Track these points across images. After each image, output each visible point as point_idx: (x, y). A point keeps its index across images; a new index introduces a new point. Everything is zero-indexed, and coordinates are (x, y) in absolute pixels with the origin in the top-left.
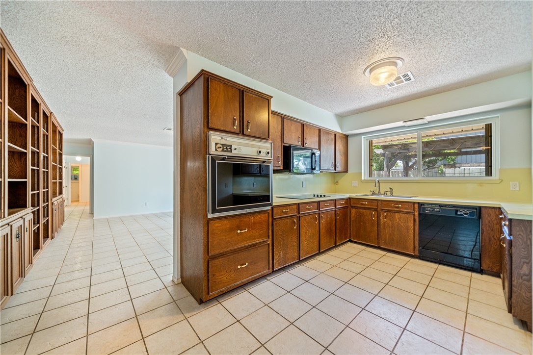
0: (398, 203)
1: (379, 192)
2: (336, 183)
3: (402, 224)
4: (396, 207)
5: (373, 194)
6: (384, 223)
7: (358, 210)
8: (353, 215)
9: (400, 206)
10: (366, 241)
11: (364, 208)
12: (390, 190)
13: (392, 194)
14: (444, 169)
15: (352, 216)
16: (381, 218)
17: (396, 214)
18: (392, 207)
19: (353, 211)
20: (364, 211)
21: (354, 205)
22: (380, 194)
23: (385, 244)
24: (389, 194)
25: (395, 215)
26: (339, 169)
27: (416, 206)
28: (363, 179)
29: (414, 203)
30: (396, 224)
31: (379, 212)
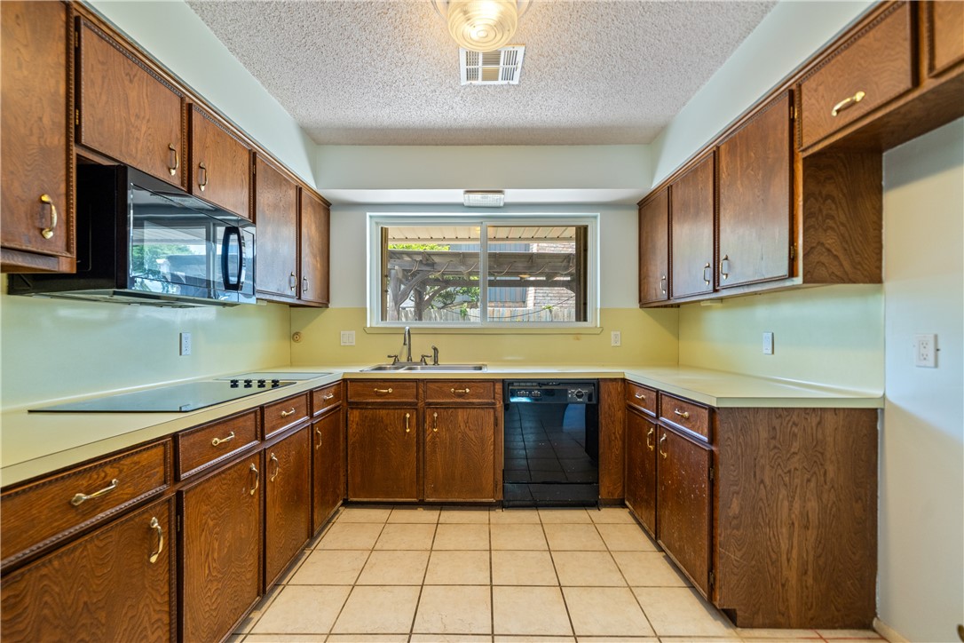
0: (464, 384)
1: (409, 359)
2: (295, 336)
3: (471, 434)
4: (460, 395)
5: (397, 364)
6: (434, 438)
7: (369, 413)
8: (353, 428)
9: (468, 390)
10: (388, 495)
11: (384, 405)
12: (432, 353)
13: (436, 362)
14: (468, 310)
15: (350, 431)
16: (427, 426)
17: (460, 412)
18: (449, 395)
19: (355, 416)
20: (383, 412)
21: (356, 400)
22: (410, 364)
23: (435, 491)
24: (430, 361)
25: (457, 416)
26: (309, 295)
27: (499, 387)
28: (368, 326)
29: (494, 381)
30: (460, 436)
31: (421, 411)
